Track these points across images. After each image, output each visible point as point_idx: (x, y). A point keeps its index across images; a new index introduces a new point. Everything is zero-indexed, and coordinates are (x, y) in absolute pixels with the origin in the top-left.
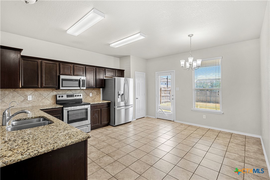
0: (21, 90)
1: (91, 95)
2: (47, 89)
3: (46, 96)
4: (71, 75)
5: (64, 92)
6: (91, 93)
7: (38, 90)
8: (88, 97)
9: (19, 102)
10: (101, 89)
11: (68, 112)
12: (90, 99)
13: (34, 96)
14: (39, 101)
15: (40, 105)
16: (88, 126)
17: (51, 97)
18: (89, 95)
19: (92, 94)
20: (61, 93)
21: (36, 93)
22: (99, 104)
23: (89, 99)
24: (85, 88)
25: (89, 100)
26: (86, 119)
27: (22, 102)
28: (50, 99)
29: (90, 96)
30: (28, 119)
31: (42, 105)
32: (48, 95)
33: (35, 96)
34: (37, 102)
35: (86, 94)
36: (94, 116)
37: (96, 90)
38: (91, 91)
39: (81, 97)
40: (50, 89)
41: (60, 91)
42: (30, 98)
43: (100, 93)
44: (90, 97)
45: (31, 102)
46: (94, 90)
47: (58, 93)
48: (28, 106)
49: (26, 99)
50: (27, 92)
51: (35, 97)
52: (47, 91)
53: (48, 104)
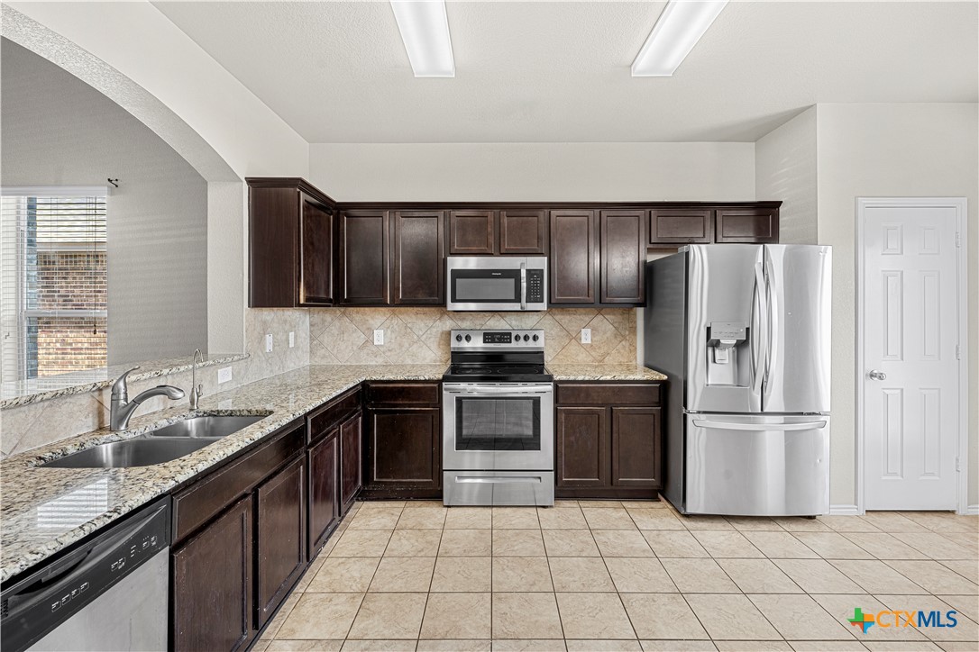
0: (358, 313)
1: (586, 337)
2: (426, 309)
3: (421, 333)
4: (491, 255)
5: (478, 322)
6: (589, 330)
7: (400, 313)
8: (573, 347)
9: (355, 348)
10: (640, 311)
11: (459, 401)
12: (582, 357)
13: (389, 331)
14: (404, 349)
15: (406, 363)
16: (540, 478)
17: (438, 339)
18: (578, 338)
19: (593, 335)
20: (468, 323)
21: (395, 321)
22: (598, 382)
23: (577, 355)
24: (543, 306)
25: (579, 358)
26: (532, 443)
27: (361, 348)
28: (434, 346)
29: (583, 341)
30: (238, 414)
31: (410, 362)
32: (429, 332)
33: (392, 332)
34: (398, 351)
35: (565, 333)
36: (572, 439)
37: (614, 314)
38: (587, 319)
39: (540, 344)
40: (433, 309)
41: (464, 319)
42: (379, 337)
43: (633, 330)
44: (582, 345)
45: (382, 349)
46: (600, 317)
47: (459, 323)
48: (374, 363)
49: (370, 341)
50: (372, 318)
51: (394, 336)
52: (423, 316)
53: (427, 361)
